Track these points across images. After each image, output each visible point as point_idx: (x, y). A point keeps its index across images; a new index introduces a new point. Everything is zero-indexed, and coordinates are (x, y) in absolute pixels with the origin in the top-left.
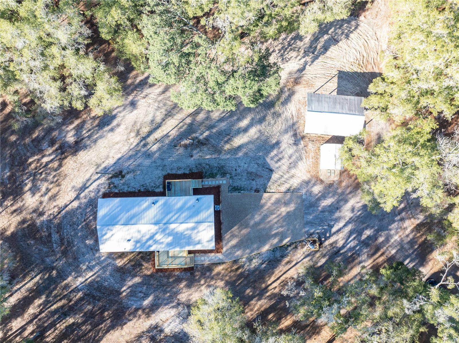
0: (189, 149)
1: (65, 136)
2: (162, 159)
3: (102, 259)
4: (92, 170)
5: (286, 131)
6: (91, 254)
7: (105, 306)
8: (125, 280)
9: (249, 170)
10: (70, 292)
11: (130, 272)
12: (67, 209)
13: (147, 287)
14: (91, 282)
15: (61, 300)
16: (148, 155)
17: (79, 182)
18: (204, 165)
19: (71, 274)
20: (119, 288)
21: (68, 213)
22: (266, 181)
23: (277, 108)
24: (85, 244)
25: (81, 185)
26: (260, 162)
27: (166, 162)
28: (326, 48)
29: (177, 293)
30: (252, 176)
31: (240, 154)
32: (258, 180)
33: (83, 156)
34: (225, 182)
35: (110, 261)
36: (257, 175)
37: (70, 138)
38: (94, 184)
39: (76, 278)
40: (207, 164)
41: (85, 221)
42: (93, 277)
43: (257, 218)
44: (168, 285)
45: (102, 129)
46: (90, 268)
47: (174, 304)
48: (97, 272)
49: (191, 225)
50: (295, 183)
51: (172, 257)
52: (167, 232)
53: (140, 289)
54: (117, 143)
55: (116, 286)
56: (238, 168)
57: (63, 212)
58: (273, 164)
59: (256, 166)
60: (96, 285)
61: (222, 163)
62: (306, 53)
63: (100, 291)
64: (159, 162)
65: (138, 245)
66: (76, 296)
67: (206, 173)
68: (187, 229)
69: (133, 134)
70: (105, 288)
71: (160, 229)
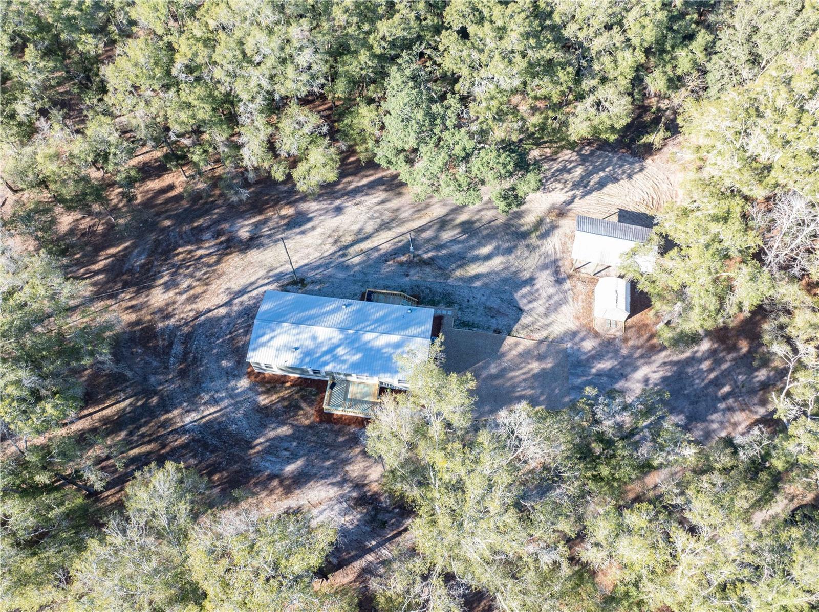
0: (405, 267)
1: (237, 230)
2: (366, 274)
3: (239, 390)
4: (262, 272)
5: (545, 267)
6: (225, 379)
7: (220, 463)
8: (265, 427)
9: (488, 304)
10: (170, 433)
11: (277, 416)
12: (210, 315)
13: (299, 443)
14: (210, 421)
15: (149, 442)
16: (347, 268)
17: (236, 286)
18: (423, 288)
19: (180, 404)
20: (251, 437)
21: (210, 320)
22: (512, 322)
23: (533, 240)
24: (219, 366)
25: (240, 288)
26: (505, 297)
27: (369, 278)
28: (602, 184)
29: (346, 462)
30: (490, 312)
31: (478, 284)
32: (500, 319)
33: (254, 255)
34: (450, 313)
35: (251, 394)
36: (498, 312)
37: (244, 233)
38: (260, 289)
39: (188, 411)
40: (427, 288)
41: (231, 333)
42: (215, 415)
43: (493, 369)
44: (333, 446)
45: (291, 229)
46: (215, 401)
47: (339, 478)
48: (226, 408)
51: (351, 400)
52: (357, 345)
53: (286, 445)
54: (307, 247)
55: (248, 434)
56: (471, 299)
57: (203, 318)
59: (499, 301)
60: (217, 427)
61: (450, 290)
62: (576, 186)
63: (219, 437)
64: (360, 277)
65: (307, 360)
66: (176, 440)
67: (424, 298)
68: (388, 345)
69: (331, 240)
70: (230, 433)
71: (346, 339)
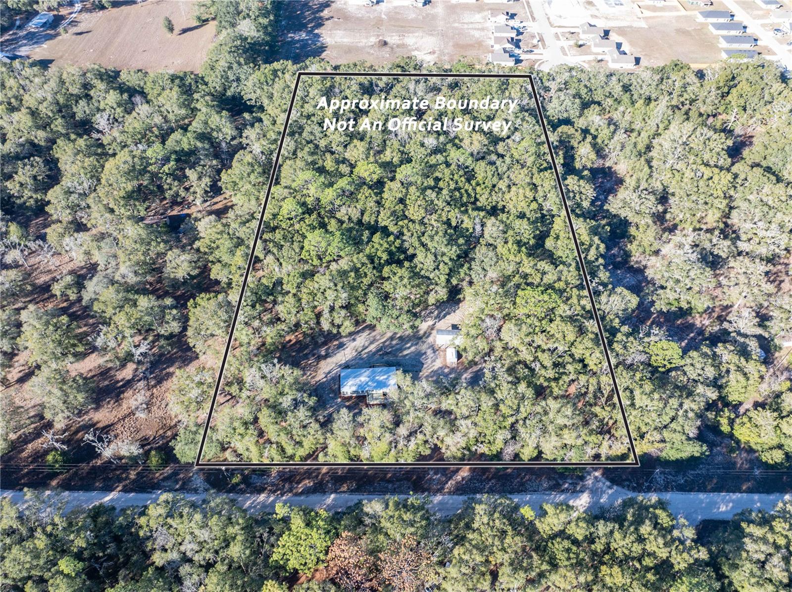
0: (382, 356)
1: (320, 352)
2: (370, 359)
3: (339, 402)
4: (334, 365)
5: (429, 348)
11: (353, 407)
12: (322, 381)
16: (362, 359)
17: (327, 370)
19: (321, 409)
21: (322, 383)
22: (421, 368)
23: (424, 339)
24: (330, 396)
26: (417, 360)
27: (372, 360)
28: (445, 316)
30: (413, 366)
31: (407, 357)
32: (417, 367)
33: (329, 360)
35: (342, 403)
36: (416, 365)
37: (323, 353)
38: (335, 371)
40: (391, 361)
41: (330, 386)
42: (333, 410)
45: (339, 349)
46: (332, 407)
49: (385, 377)
50: (435, 368)
51: (375, 398)
52: (374, 381)
54: (347, 354)
56: (407, 362)
57: (319, 383)
58: (423, 361)
59: (415, 362)
61: (399, 360)
62: (435, 318)
64: (368, 360)
65: (360, 388)
68: (384, 379)
69: (354, 351)
71: (370, 379)
